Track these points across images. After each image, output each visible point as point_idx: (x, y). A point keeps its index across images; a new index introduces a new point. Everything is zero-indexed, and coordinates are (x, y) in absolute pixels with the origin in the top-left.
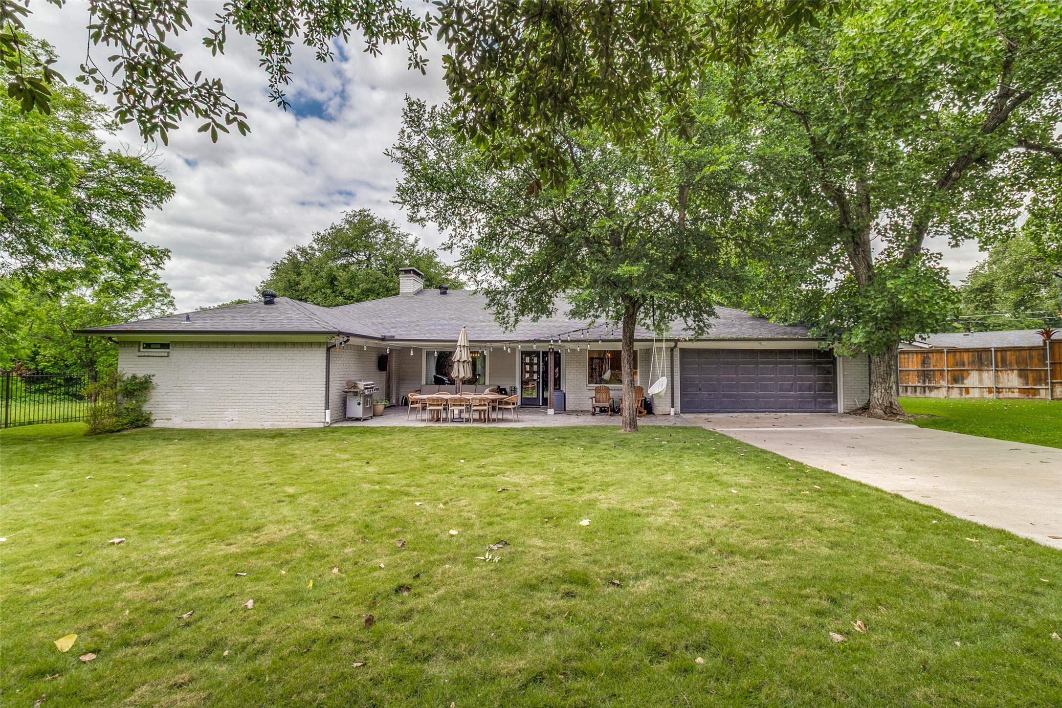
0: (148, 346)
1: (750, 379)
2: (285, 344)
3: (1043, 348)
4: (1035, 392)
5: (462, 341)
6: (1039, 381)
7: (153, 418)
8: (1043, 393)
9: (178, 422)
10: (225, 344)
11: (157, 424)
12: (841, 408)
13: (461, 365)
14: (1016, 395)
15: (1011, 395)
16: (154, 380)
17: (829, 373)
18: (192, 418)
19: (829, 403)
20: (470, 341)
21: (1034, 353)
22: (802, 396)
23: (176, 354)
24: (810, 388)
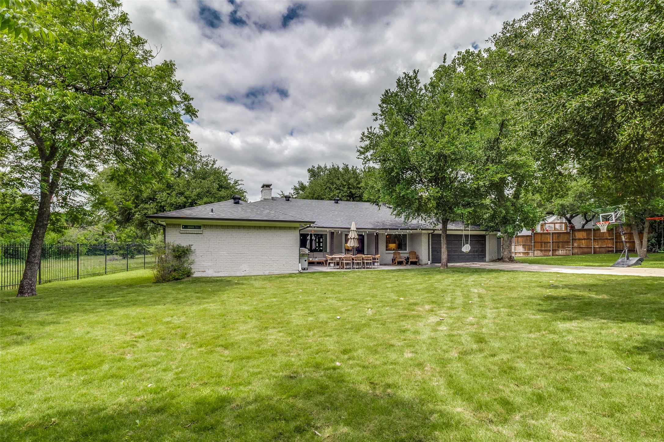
0: (185, 227)
1: (456, 248)
2: (275, 228)
3: (531, 236)
4: (528, 253)
5: (353, 227)
6: (529, 249)
7: (193, 271)
8: (530, 254)
9: (210, 273)
10: (239, 227)
11: (196, 275)
12: (487, 258)
13: (352, 240)
14: (522, 255)
15: (520, 255)
16: (193, 248)
17: (483, 245)
18: (220, 270)
19: (483, 258)
20: (357, 229)
21: (528, 238)
22: (474, 255)
23: (207, 233)
24: (477, 252)
